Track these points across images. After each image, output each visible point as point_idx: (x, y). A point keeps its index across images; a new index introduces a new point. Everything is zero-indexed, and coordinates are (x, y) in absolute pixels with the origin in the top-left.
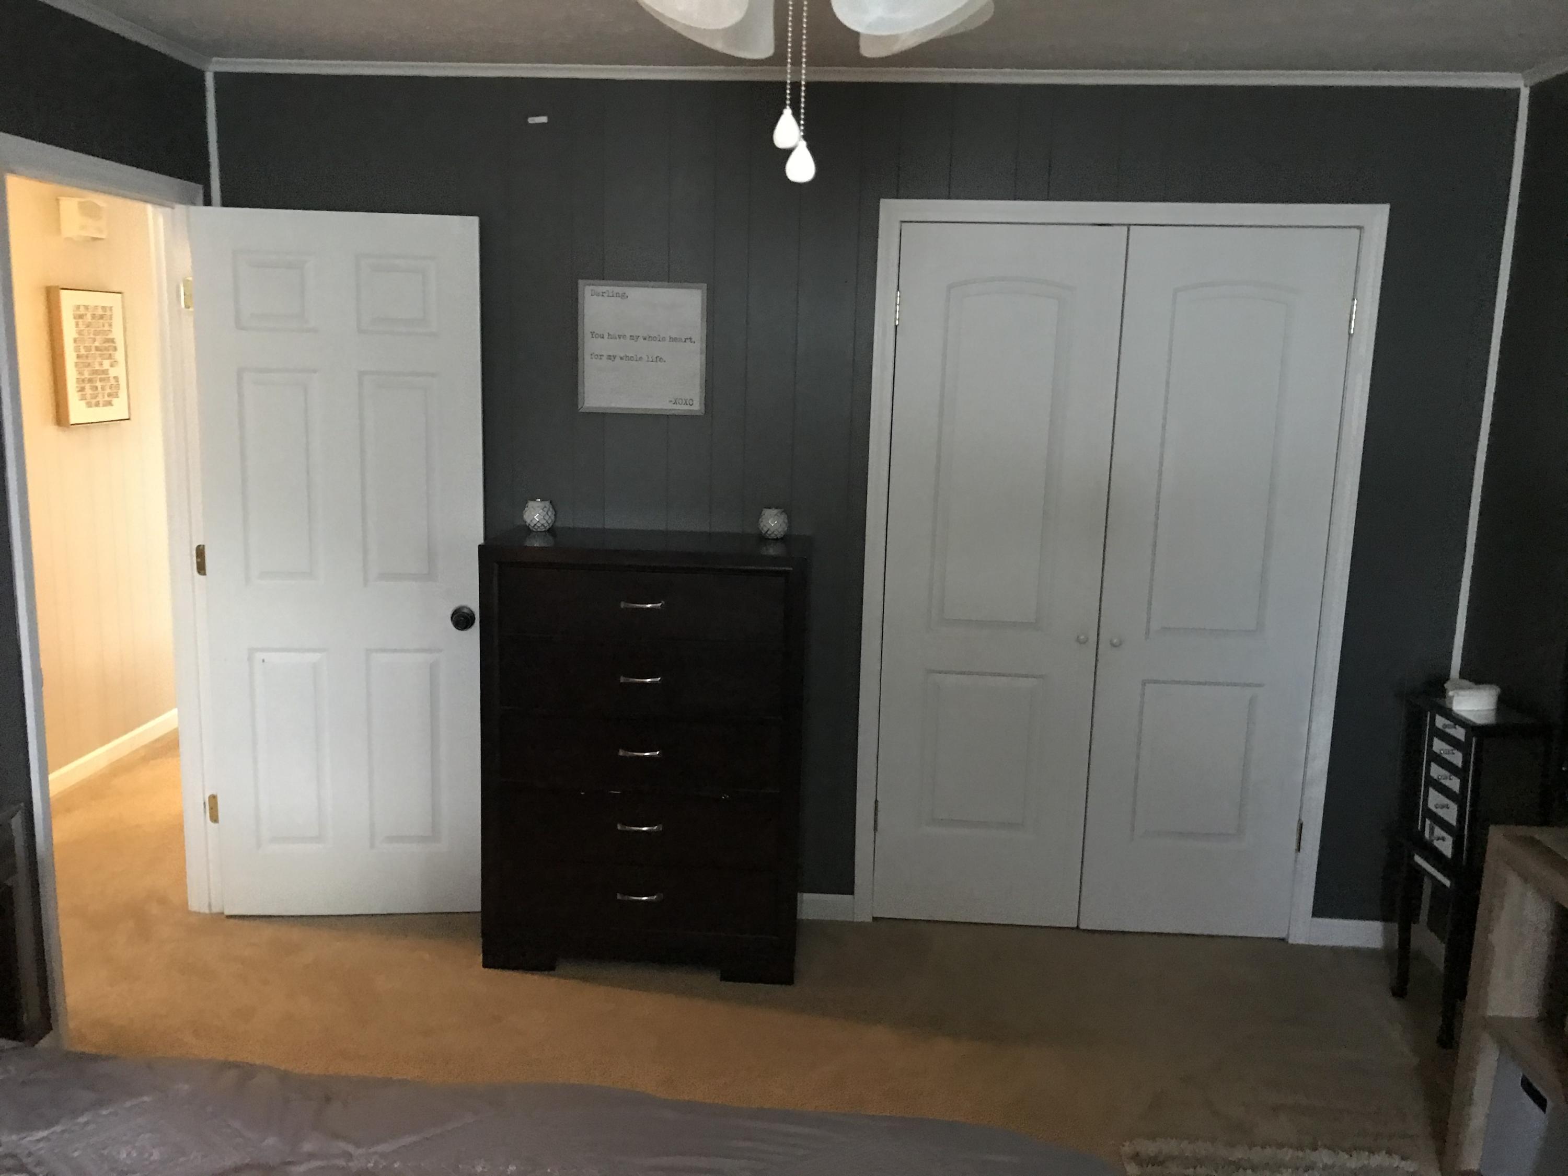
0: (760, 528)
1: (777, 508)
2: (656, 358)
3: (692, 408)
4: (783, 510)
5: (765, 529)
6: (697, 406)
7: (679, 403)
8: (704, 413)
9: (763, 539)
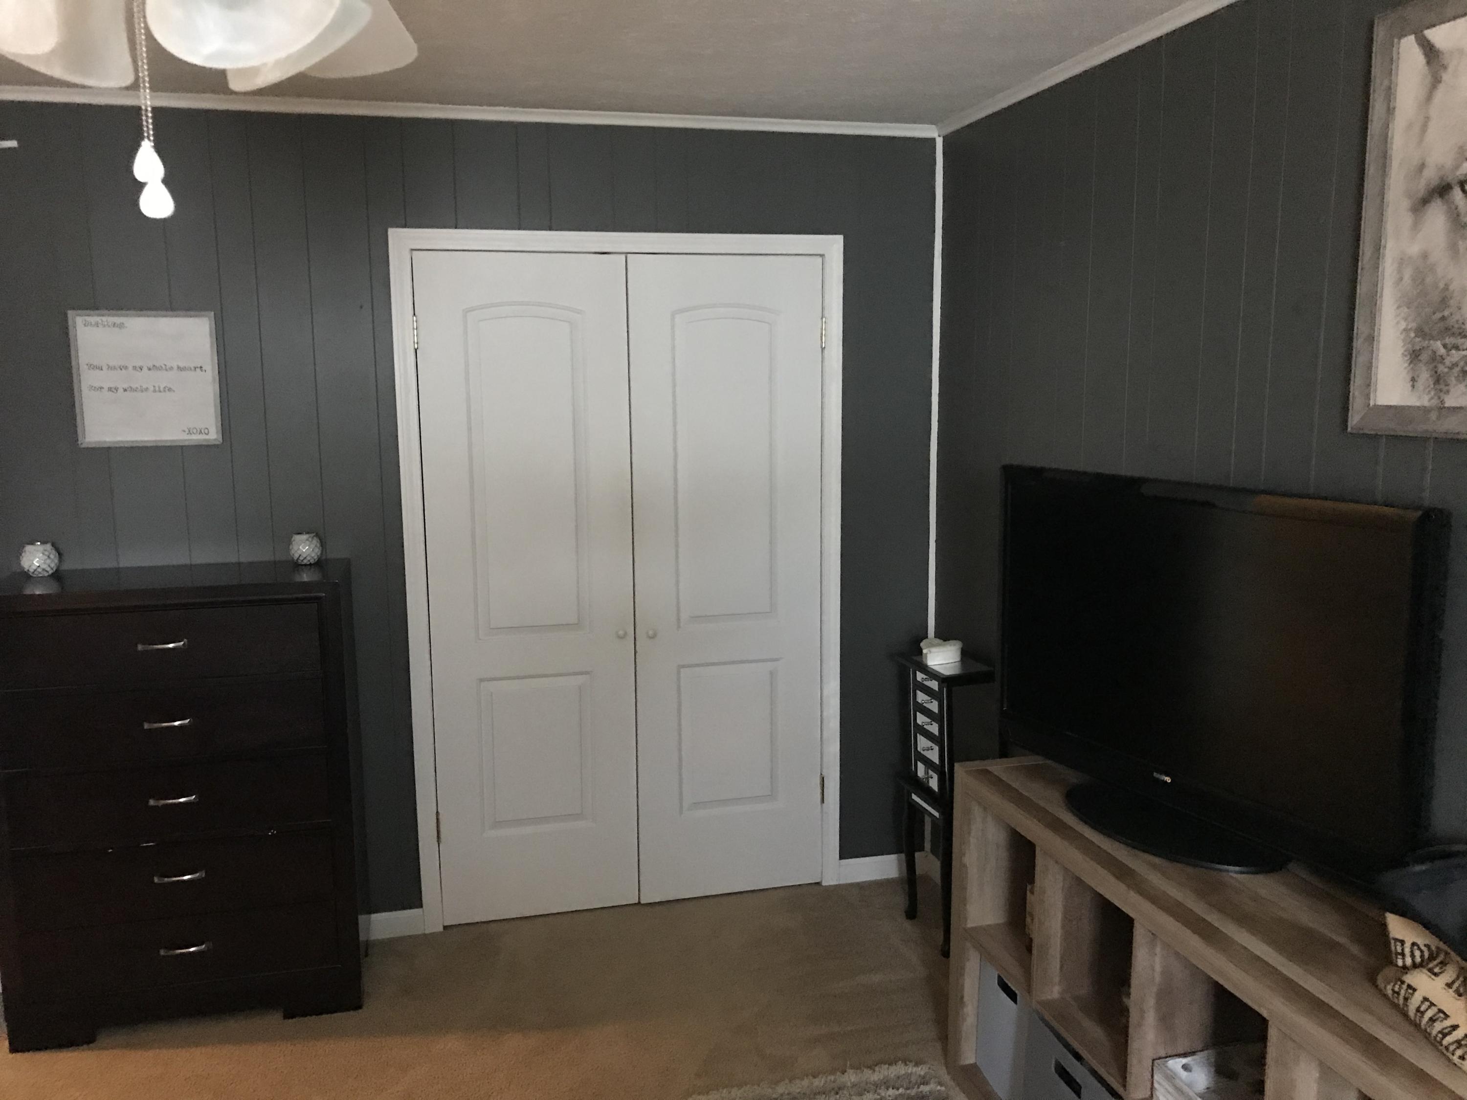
0: (291, 554)
1: (308, 533)
2: (165, 388)
3: (207, 437)
4: (314, 534)
5: (296, 556)
6: (213, 435)
7: (193, 433)
8: (221, 441)
9: (297, 566)
